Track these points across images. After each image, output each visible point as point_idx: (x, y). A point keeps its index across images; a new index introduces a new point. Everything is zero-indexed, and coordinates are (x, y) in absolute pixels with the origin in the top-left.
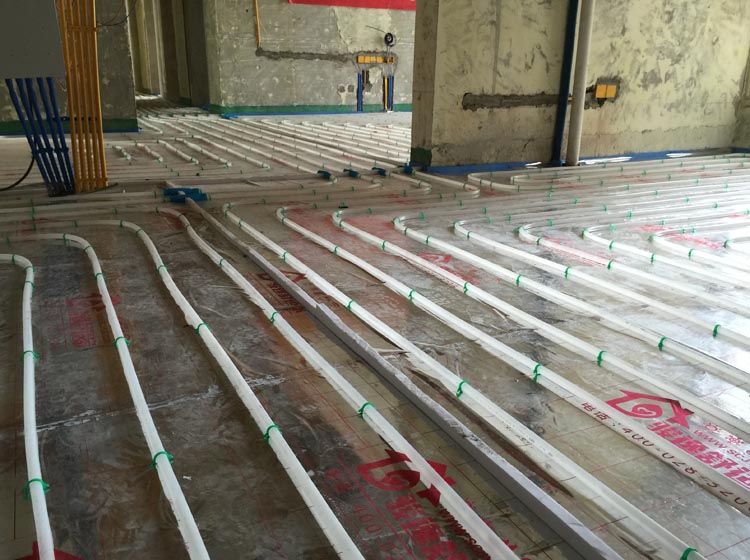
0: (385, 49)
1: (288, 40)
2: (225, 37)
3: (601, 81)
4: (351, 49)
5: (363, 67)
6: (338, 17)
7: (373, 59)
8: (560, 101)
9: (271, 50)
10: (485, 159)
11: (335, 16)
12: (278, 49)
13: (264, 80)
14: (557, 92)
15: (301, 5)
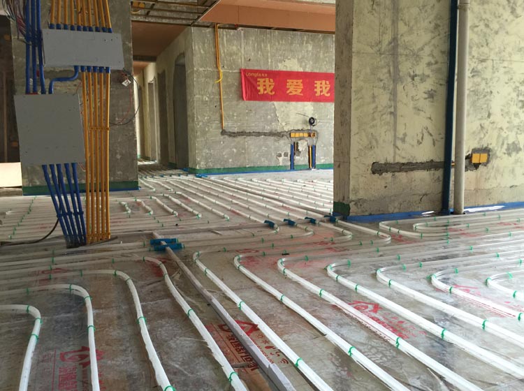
0: (309, 127)
1: (243, 124)
2: (201, 124)
3: (475, 151)
4: (286, 129)
5: (294, 140)
6: (277, 108)
7: (301, 135)
8: (445, 166)
9: (231, 131)
10: (391, 210)
11: (275, 108)
12: (236, 130)
13: (227, 151)
14: (442, 160)
15: (252, 102)
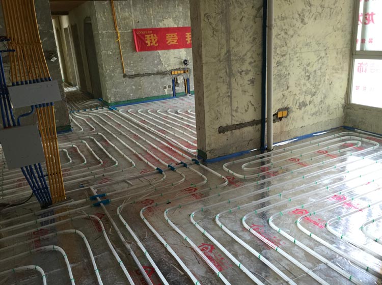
0: (184, 67)
1: (138, 68)
2: (108, 71)
3: (279, 110)
4: (168, 69)
5: (174, 76)
6: (161, 55)
7: (179, 72)
9: (130, 74)
11: (159, 55)
12: (133, 73)
13: (128, 89)
14: (260, 118)
15: (143, 52)
